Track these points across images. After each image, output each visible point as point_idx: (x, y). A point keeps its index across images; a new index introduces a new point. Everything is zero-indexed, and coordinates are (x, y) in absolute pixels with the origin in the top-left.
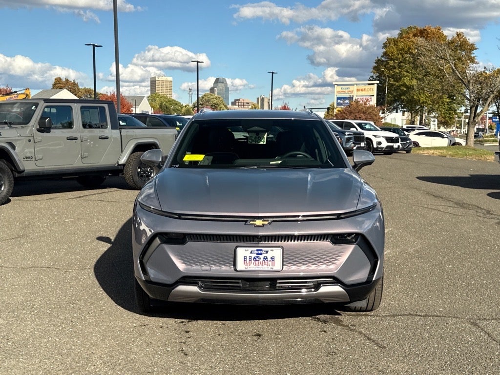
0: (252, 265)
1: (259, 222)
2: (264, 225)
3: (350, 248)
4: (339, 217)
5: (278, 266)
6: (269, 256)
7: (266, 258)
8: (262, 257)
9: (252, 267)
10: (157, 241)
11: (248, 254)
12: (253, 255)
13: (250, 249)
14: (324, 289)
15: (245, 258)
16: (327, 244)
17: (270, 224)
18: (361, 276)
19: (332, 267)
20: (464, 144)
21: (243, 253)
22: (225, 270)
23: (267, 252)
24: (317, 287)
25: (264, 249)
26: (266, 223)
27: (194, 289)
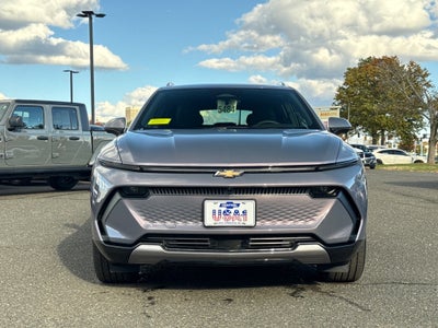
0: (222, 220)
1: (229, 173)
2: (235, 176)
3: (331, 203)
4: (317, 169)
5: (250, 221)
6: (241, 209)
7: (237, 212)
8: (232, 210)
9: (222, 222)
10: (117, 196)
11: (217, 207)
12: (223, 209)
13: (220, 202)
14: (302, 248)
15: (214, 212)
16: (305, 197)
17: (241, 175)
18: (342, 234)
19: (311, 223)
20: (426, 162)
21: (211, 206)
22: (191, 226)
23: (238, 205)
24: (294, 245)
25: (235, 202)
26: (237, 174)
27: (157, 248)
